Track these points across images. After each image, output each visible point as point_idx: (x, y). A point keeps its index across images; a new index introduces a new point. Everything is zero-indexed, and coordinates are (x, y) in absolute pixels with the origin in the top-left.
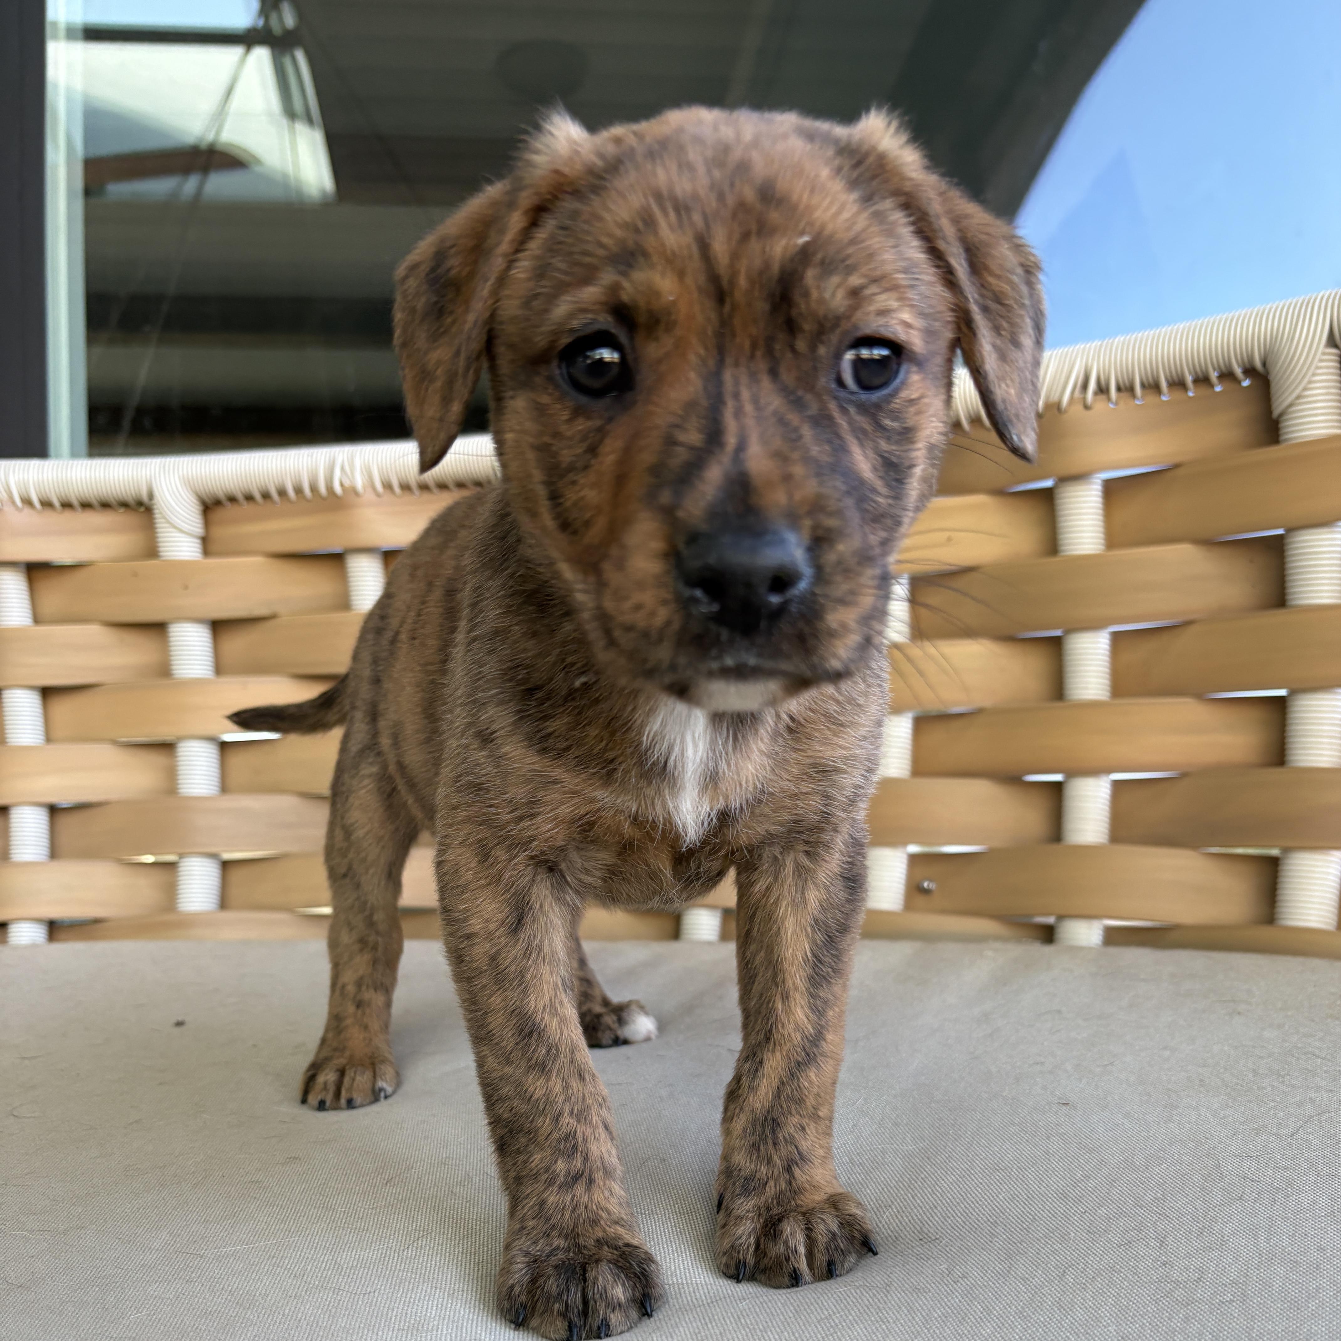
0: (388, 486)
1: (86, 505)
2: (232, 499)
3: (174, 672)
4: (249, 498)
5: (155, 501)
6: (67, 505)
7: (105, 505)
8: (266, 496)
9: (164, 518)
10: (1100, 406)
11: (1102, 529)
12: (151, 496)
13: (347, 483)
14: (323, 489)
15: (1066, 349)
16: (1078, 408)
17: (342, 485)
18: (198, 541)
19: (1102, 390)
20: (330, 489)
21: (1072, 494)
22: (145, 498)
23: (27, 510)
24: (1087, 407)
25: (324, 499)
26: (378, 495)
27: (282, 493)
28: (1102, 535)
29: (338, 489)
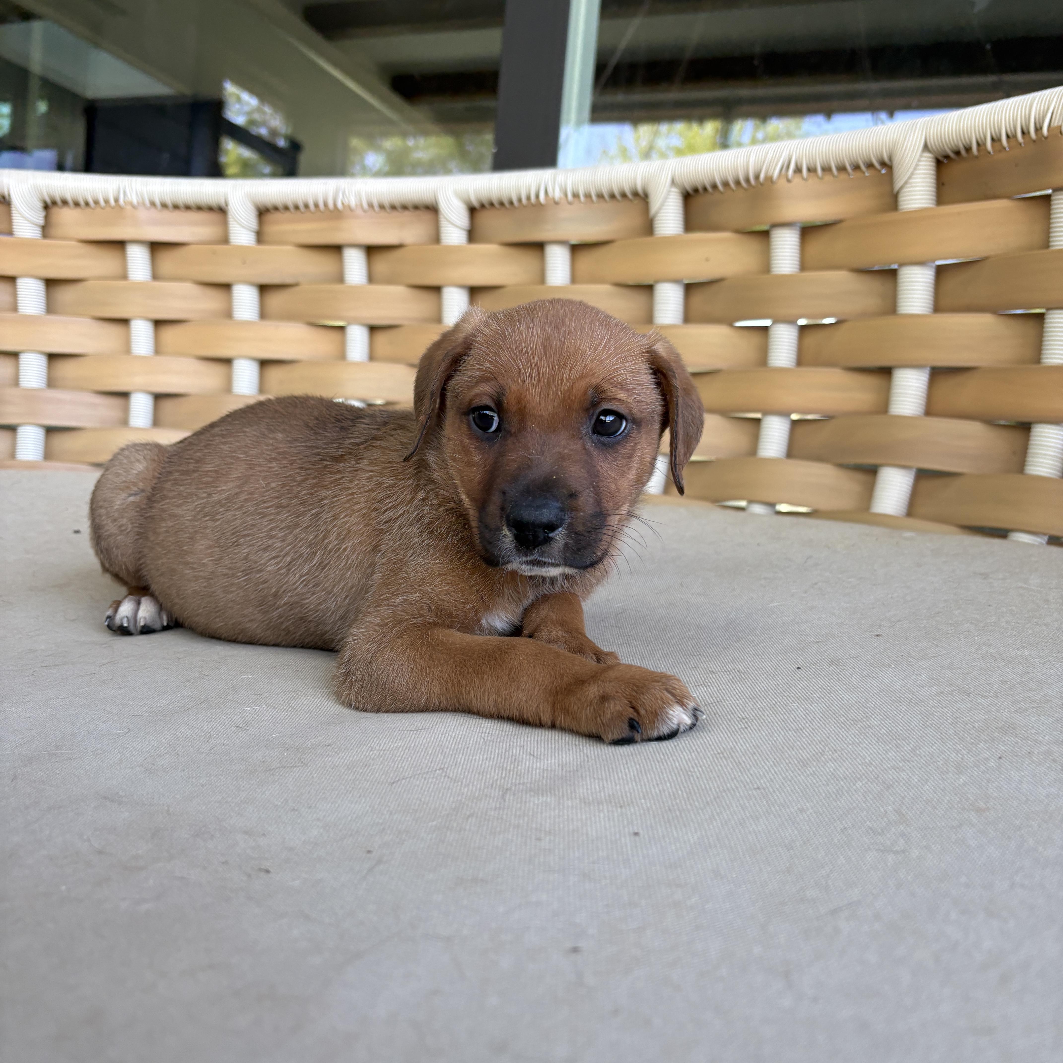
0: (371, 205)
1: (188, 208)
2: (276, 209)
3: (235, 316)
4: (286, 208)
5: (229, 207)
6: (176, 207)
7: (199, 208)
8: (297, 207)
9: (233, 218)
10: (797, 180)
11: (798, 259)
12: (227, 205)
13: (346, 203)
14: (331, 205)
15: (751, 149)
16: (783, 182)
17: (343, 204)
18: (253, 234)
19: (798, 170)
20: (335, 205)
21: (777, 235)
22: (223, 205)
23: (153, 210)
24: (789, 181)
25: (331, 211)
26: (365, 211)
27: (306, 206)
28: (798, 263)
29: (340, 205)
